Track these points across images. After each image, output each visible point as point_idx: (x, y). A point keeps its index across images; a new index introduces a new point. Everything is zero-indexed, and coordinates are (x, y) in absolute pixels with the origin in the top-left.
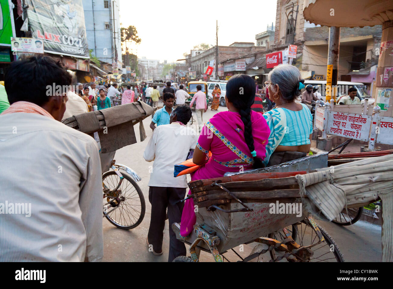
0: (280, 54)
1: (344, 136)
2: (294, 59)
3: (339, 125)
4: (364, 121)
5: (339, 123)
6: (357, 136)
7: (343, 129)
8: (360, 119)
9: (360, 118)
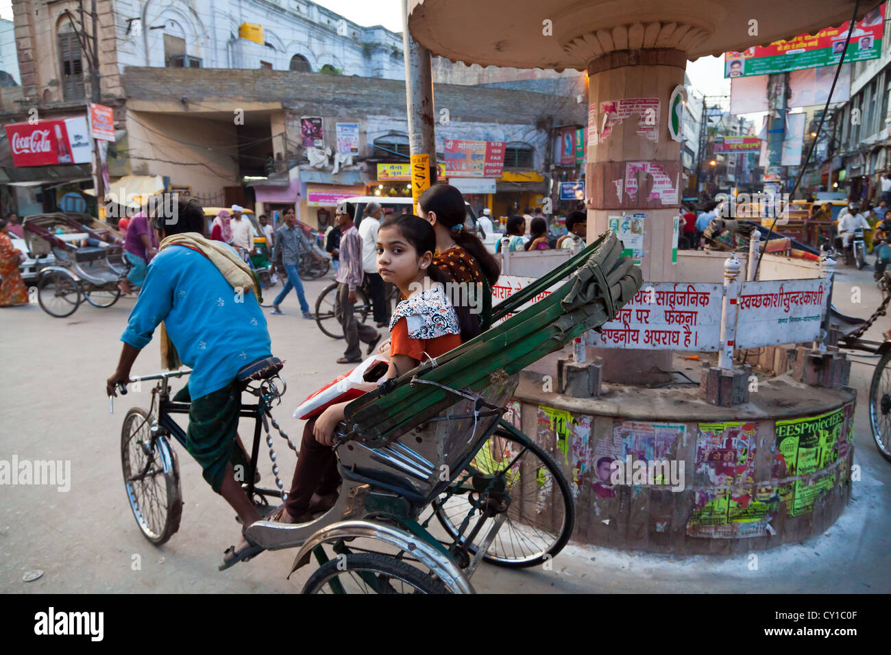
0: (58, 129)
1: (649, 346)
2: (110, 143)
3: (627, 320)
4: (702, 300)
5: (628, 312)
6: (687, 342)
7: (642, 327)
8: (691, 296)
9: (689, 293)
